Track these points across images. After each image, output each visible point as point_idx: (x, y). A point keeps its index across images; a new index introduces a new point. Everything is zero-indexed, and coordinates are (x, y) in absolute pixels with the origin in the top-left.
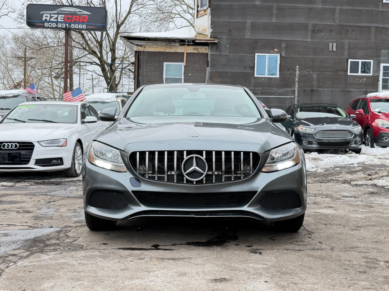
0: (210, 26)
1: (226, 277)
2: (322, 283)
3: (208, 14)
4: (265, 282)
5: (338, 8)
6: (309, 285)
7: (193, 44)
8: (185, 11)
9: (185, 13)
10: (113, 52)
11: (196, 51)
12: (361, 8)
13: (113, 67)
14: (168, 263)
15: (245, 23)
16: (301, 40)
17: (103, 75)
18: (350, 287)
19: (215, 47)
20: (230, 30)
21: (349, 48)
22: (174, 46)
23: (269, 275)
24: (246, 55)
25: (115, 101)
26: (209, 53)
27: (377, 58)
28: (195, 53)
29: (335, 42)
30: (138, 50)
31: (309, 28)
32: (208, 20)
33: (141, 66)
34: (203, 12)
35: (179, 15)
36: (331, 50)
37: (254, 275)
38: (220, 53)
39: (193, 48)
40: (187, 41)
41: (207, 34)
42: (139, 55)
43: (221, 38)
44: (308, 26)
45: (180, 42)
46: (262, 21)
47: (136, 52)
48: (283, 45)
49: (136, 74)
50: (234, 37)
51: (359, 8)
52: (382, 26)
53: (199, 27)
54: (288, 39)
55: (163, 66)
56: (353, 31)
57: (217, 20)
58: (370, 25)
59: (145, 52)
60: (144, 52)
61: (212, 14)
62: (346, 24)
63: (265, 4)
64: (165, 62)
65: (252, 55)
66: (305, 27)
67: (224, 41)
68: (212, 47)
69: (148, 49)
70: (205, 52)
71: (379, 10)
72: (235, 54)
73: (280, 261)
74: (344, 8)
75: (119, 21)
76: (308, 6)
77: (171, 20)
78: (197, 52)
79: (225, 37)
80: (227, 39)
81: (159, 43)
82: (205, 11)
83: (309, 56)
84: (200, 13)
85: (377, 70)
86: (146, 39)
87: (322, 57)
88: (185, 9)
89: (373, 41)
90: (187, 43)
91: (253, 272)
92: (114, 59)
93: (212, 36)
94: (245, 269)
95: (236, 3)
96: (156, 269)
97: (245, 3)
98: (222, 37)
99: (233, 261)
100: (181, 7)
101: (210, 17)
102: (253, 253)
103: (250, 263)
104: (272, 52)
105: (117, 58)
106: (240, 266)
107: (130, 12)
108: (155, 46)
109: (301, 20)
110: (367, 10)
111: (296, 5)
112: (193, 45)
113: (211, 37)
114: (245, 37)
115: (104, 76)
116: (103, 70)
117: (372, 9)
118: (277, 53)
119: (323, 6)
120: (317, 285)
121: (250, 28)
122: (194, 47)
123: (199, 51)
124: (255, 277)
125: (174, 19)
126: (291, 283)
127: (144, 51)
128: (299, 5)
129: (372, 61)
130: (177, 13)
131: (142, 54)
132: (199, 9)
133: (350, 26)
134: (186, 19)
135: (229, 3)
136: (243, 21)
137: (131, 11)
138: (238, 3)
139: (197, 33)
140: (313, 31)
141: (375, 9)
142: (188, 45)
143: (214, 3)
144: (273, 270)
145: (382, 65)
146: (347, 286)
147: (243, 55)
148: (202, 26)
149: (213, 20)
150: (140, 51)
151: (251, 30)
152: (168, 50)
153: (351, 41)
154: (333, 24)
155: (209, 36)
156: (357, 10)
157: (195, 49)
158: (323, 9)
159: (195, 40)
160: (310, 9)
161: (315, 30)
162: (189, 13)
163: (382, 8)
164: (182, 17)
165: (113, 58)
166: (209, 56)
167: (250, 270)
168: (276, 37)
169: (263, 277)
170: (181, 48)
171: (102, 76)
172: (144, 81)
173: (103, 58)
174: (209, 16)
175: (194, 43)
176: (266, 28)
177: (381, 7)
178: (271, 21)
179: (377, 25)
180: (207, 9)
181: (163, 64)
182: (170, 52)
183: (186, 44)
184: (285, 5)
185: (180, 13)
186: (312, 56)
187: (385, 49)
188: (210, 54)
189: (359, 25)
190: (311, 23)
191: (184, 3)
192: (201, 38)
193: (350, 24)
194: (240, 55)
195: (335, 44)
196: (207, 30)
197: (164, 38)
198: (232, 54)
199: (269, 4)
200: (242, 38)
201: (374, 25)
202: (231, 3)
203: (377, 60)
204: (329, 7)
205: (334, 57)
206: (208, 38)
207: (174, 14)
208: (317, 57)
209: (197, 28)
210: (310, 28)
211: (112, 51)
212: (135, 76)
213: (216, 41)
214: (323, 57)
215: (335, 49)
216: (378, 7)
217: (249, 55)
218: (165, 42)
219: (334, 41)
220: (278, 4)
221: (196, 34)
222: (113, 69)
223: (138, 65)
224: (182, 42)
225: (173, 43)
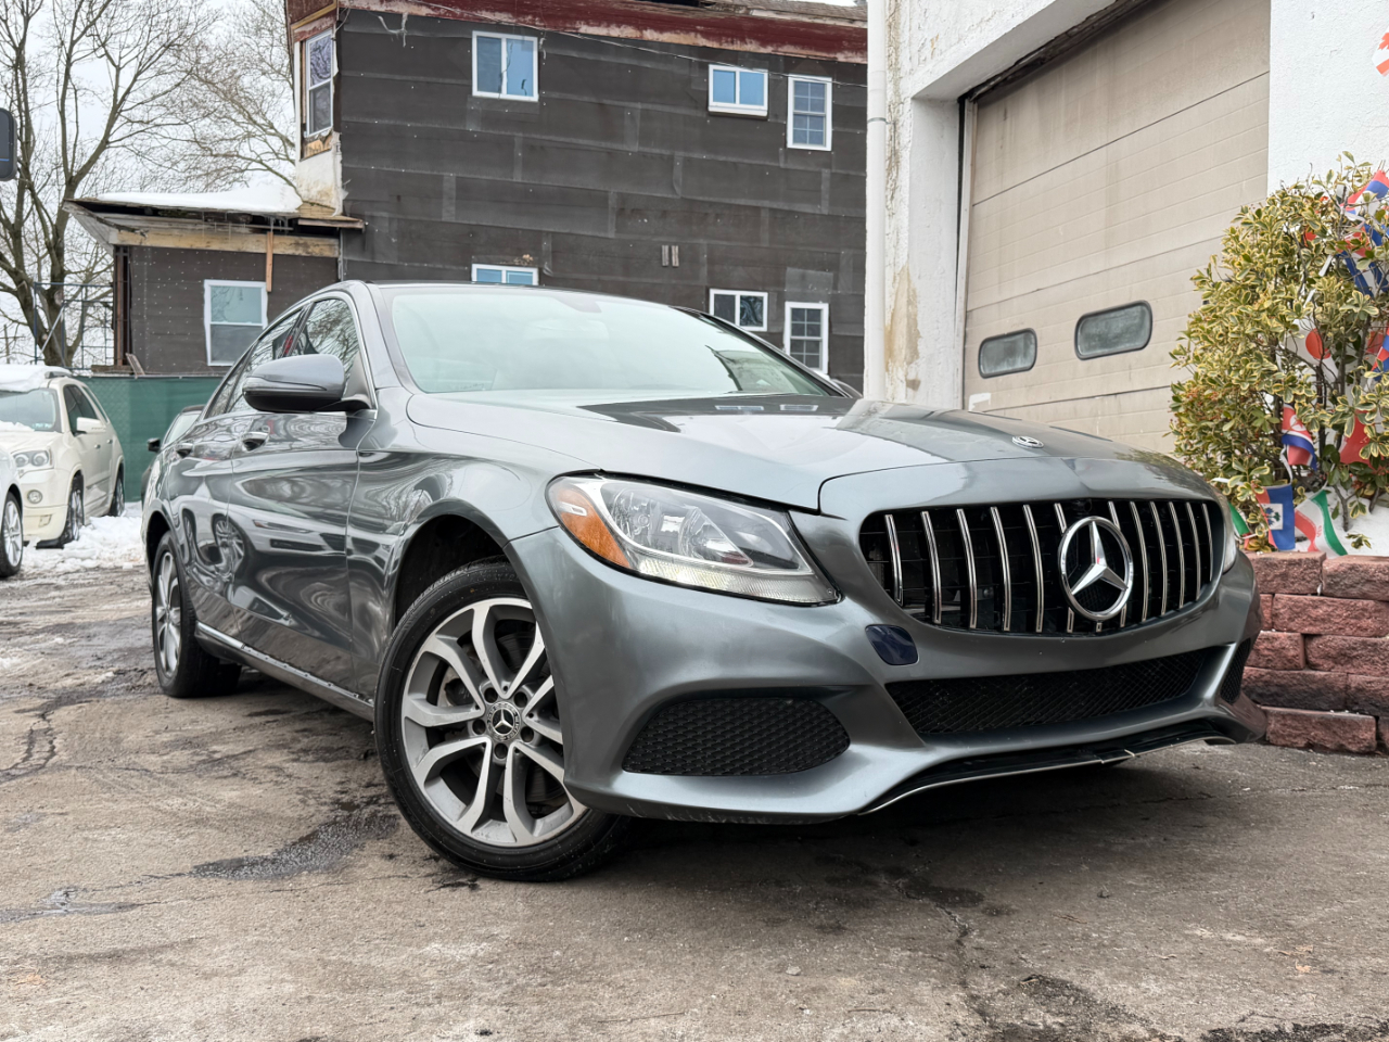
0: (340, 183)
1: (322, 1029)
2: (701, 1005)
3: (334, 149)
4: (481, 1034)
5: (680, 154)
6: (653, 1022)
7: (291, 229)
8: (277, 154)
9: (279, 158)
10: (55, 256)
11: (300, 252)
12: (734, 159)
13: (56, 297)
14: (83, 983)
15: (440, 179)
16: (590, 233)
17: (25, 321)
18: (802, 1009)
19: (357, 242)
20: (399, 197)
21: (711, 261)
22: (233, 232)
23: (499, 993)
24: (447, 267)
25: (43, 389)
26: (341, 259)
27: (778, 289)
28: (299, 256)
29: (675, 244)
30: (125, 243)
31: (610, 202)
32: (334, 164)
33: (134, 289)
34: (319, 142)
35: (261, 162)
36: (667, 263)
37: (440, 1003)
38: (373, 258)
39: (293, 242)
40: (272, 220)
41: (332, 206)
42: (125, 259)
43: (372, 217)
44: (606, 199)
45: (251, 223)
46: (484, 177)
47: (117, 248)
48: (546, 245)
49: (120, 311)
50: (410, 217)
51: (731, 159)
52: (786, 208)
53: (308, 185)
54: (557, 230)
55: (203, 290)
56: (717, 216)
57: (360, 166)
58: (759, 205)
59: (147, 247)
60: (141, 249)
61: (346, 150)
62: (701, 198)
63: (491, 132)
64: (209, 278)
65: (461, 268)
66: (597, 200)
67: (383, 224)
68: (347, 243)
69: (152, 241)
70: (328, 253)
71: (779, 167)
72: (417, 264)
73: (543, 911)
74: (696, 155)
75: (72, 166)
76: (603, 144)
77: (237, 175)
78: (304, 254)
79: (385, 214)
80: (391, 220)
81: (189, 224)
82: (324, 140)
83: (613, 278)
84: (309, 145)
85: (777, 318)
86: (146, 212)
87: (644, 280)
88: (276, 149)
89: (766, 245)
90: (272, 227)
91: (436, 986)
92: (59, 275)
93: (348, 211)
94: (404, 974)
95: (413, 124)
96: (15, 1026)
97: (437, 126)
98: (375, 214)
99: (364, 937)
100: (265, 141)
101: (339, 158)
102: (444, 886)
103: (429, 940)
104: (516, 261)
105: (70, 272)
106: (388, 963)
107: (108, 143)
108: (176, 232)
109: (588, 181)
110: (751, 165)
111: (574, 140)
112: (290, 233)
113: (344, 214)
114: (441, 217)
115: (29, 324)
116: (27, 306)
117: (762, 162)
118: (530, 264)
119: (642, 149)
120: (683, 1018)
121: (454, 193)
122: (296, 238)
123: (310, 250)
124: (442, 1011)
125: (246, 173)
126: (584, 1021)
127: (143, 244)
128: (581, 141)
129: (765, 295)
130: (254, 156)
131: (135, 256)
132: (308, 134)
133: (711, 204)
134: (281, 176)
135: (392, 122)
136: (435, 173)
137: (110, 140)
138: (419, 125)
139: (304, 202)
140: (621, 212)
141: (768, 163)
142: (276, 232)
143: (348, 119)
144: (516, 964)
145: (789, 306)
146: (792, 1007)
147: (440, 266)
148: (316, 183)
149: (346, 165)
150: (131, 247)
151: (457, 199)
152: (215, 246)
153: (713, 242)
154: (670, 196)
155: (339, 210)
156: (725, 163)
157: (297, 244)
158: (644, 155)
159: (297, 219)
160: (610, 153)
161: (627, 211)
162: (288, 159)
163: (786, 162)
164: (269, 169)
165: (57, 273)
166: (340, 265)
167: (426, 975)
168: (524, 223)
169: (475, 1007)
170: (254, 240)
171: (23, 324)
172: (143, 333)
173: (24, 271)
174: (335, 154)
175: (292, 226)
176: (500, 196)
177: (782, 159)
178: (510, 180)
179: (775, 206)
180: (330, 134)
181: (202, 283)
182: (224, 252)
183: (269, 230)
184: (544, 137)
185: (263, 157)
186: (621, 279)
187: (794, 265)
188: (344, 260)
189: (733, 201)
190: (614, 190)
191: (273, 131)
192: (314, 216)
193: (711, 199)
194: (430, 265)
195: (675, 250)
196: (333, 192)
197: (203, 209)
198: (407, 262)
199: (503, 133)
200: (433, 219)
201: (767, 204)
202: (398, 123)
203: (776, 294)
204: (657, 151)
205: (674, 282)
206: (337, 214)
207: (244, 158)
208: (634, 279)
209: (303, 188)
210: (612, 202)
211: (54, 252)
212: (115, 315)
213: (359, 226)
214: (650, 280)
215: (675, 262)
216: (776, 157)
217: (454, 268)
218: (206, 221)
219: (674, 240)
220: (527, 135)
221: (301, 203)
222: (58, 302)
223: (125, 285)
224: (259, 222)
225: (230, 224)
